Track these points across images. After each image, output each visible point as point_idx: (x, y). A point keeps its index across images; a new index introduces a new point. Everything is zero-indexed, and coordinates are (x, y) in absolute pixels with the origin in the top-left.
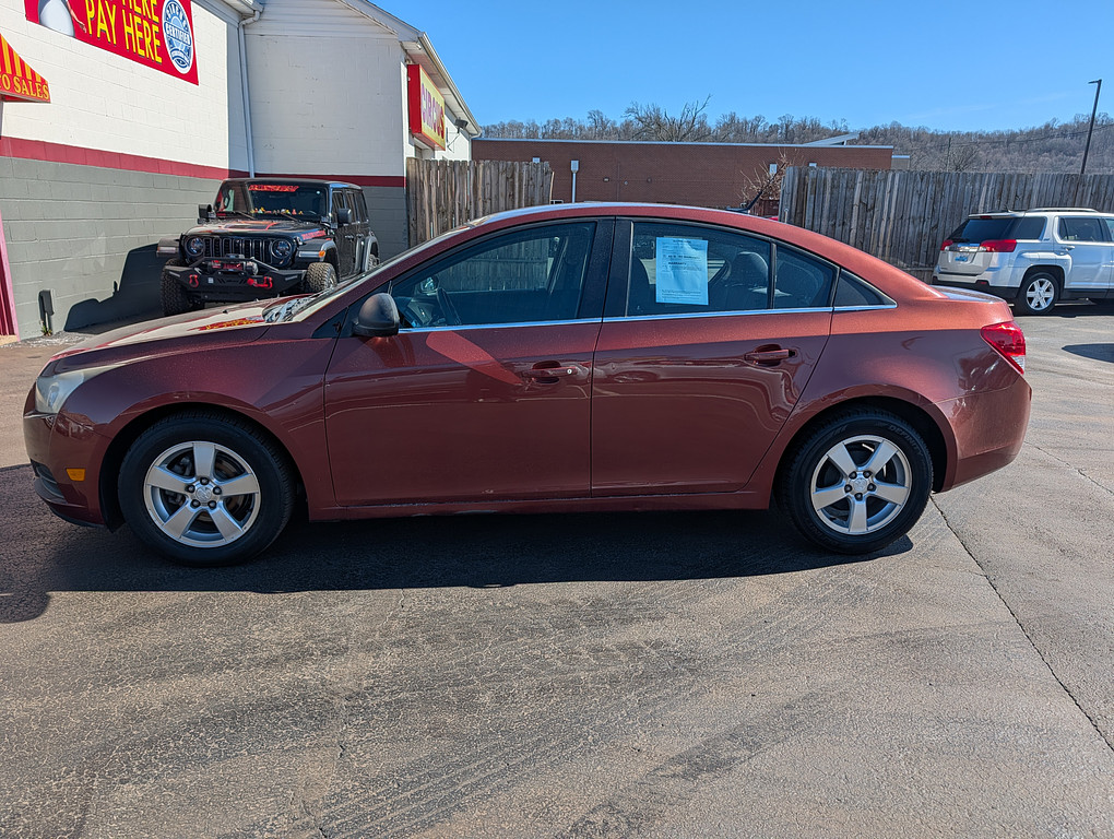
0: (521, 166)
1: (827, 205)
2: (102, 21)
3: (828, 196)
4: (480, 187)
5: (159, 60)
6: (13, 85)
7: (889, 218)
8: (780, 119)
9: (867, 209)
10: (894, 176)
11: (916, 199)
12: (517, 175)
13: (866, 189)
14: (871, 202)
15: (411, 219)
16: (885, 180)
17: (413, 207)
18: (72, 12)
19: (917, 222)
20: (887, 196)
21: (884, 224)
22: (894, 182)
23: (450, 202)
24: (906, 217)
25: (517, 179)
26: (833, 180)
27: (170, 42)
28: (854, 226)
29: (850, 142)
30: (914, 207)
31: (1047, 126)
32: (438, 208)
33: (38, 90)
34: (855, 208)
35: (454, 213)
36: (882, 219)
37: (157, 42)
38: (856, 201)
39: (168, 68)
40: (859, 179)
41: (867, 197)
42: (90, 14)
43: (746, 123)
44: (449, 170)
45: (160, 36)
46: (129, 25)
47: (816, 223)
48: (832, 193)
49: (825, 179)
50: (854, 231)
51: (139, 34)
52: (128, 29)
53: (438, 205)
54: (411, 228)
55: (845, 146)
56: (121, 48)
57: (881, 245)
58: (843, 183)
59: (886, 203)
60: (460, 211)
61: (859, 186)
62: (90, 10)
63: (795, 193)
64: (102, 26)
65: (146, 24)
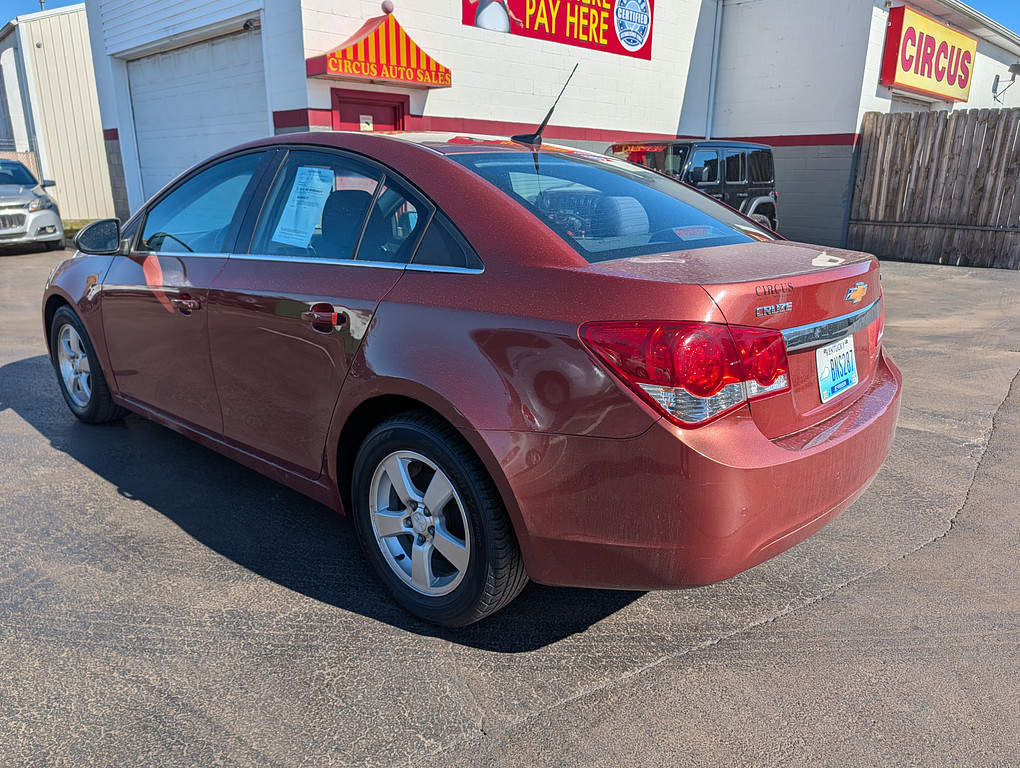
2: (542, 16)
4: (949, 141)
5: (604, 42)
6: (416, 76)
15: (858, 179)
17: (862, 167)
18: (511, 13)
23: (907, 160)
27: (621, 25)
32: (891, 167)
33: (440, 78)
35: (910, 172)
37: (604, 27)
39: (614, 47)
42: (530, 12)
44: (912, 123)
45: (609, 21)
46: (572, 14)
51: (585, 22)
52: (570, 19)
53: (893, 162)
54: (857, 190)
56: (561, 36)
60: (919, 169)
62: (531, 7)
64: (541, 20)
65: (593, 12)
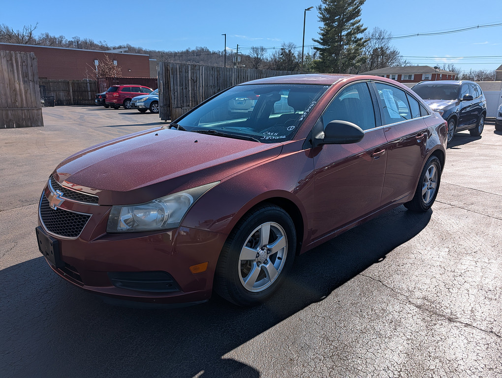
0: (16, 54)
1: (178, 80)
3: (178, 76)
7: (202, 86)
8: (73, 38)
9: (194, 82)
10: (202, 68)
11: (211, 78)
12: (14, 59)
13: (193, 73)
14: (195, 78)
16: (199, 69)
19: (213, 88)
20: (201, 76)
21: (201, 88)
22: (203, 70)
24: (209, 85)
25: (14, 62)
26: (179, 68)
28: (190, 89)
29: (125, 52)
30: (211, 81)
31: (187, 50)
34: (190, 81)
36: (200, 86)
38: (190, 78)
40: (190, 69)
41: (193, 76)
43: (55, 39)
47: (175, 88)
48: (180, 75)
49: (176, 68)
50: (190, 91)
55: (123, 53)
57: (201, 97)
58: (184, 70)
59: (201, 79)
61: (190, 71)
63: (164, 74)
